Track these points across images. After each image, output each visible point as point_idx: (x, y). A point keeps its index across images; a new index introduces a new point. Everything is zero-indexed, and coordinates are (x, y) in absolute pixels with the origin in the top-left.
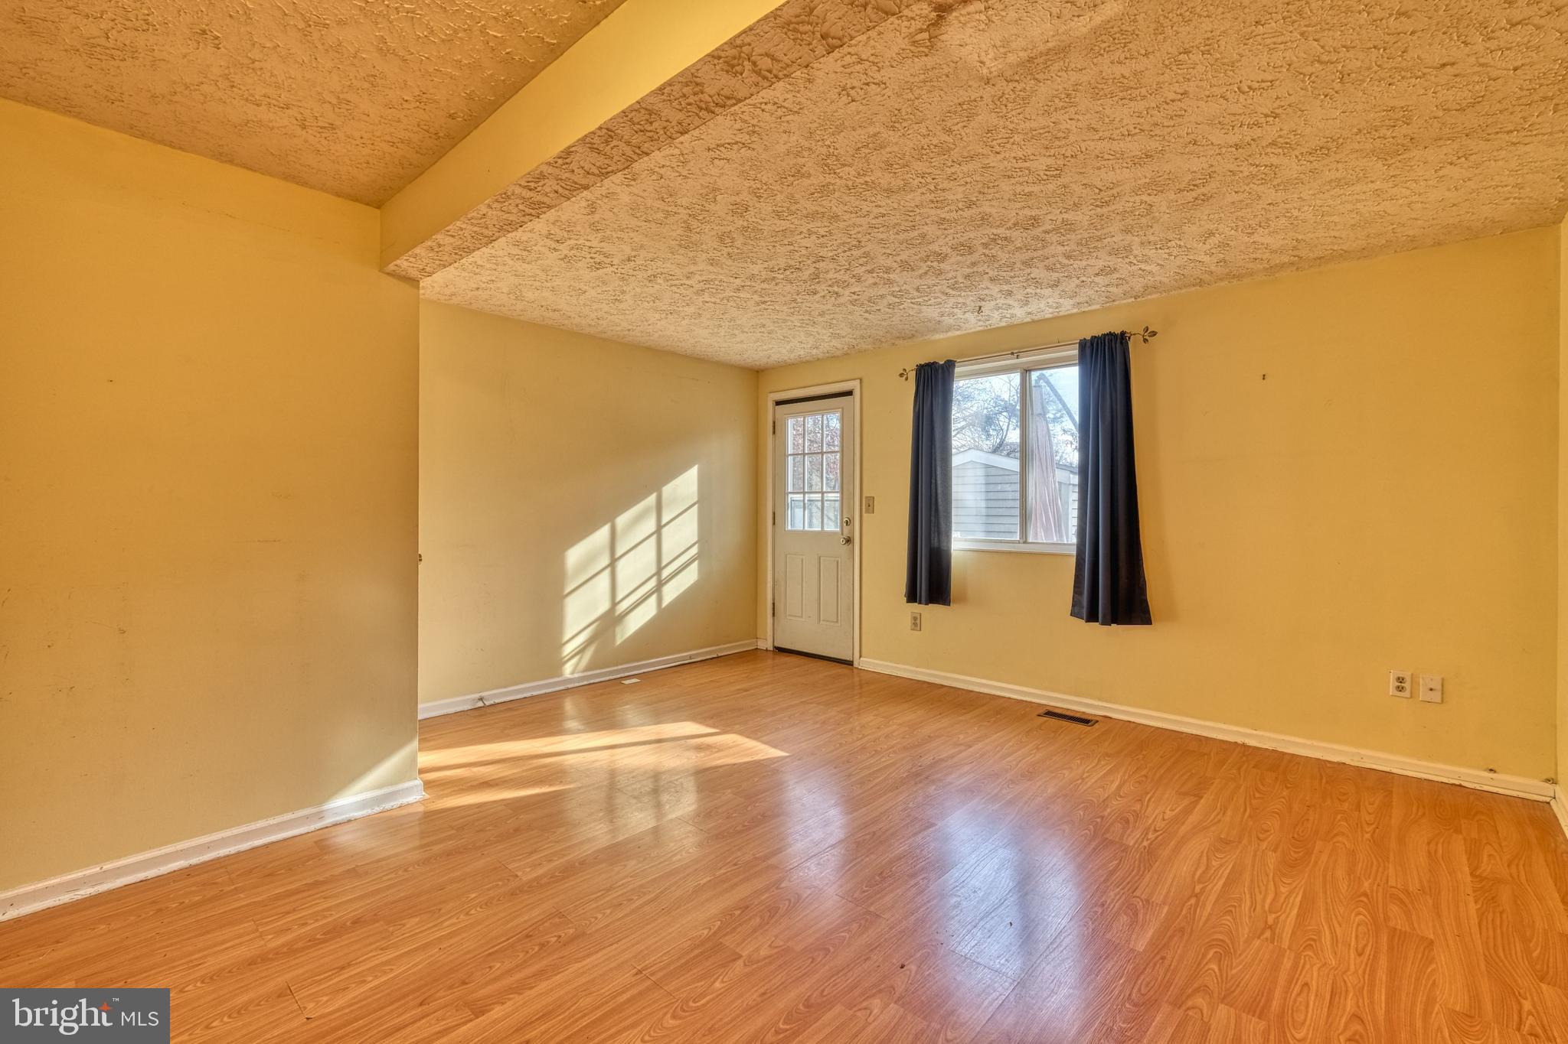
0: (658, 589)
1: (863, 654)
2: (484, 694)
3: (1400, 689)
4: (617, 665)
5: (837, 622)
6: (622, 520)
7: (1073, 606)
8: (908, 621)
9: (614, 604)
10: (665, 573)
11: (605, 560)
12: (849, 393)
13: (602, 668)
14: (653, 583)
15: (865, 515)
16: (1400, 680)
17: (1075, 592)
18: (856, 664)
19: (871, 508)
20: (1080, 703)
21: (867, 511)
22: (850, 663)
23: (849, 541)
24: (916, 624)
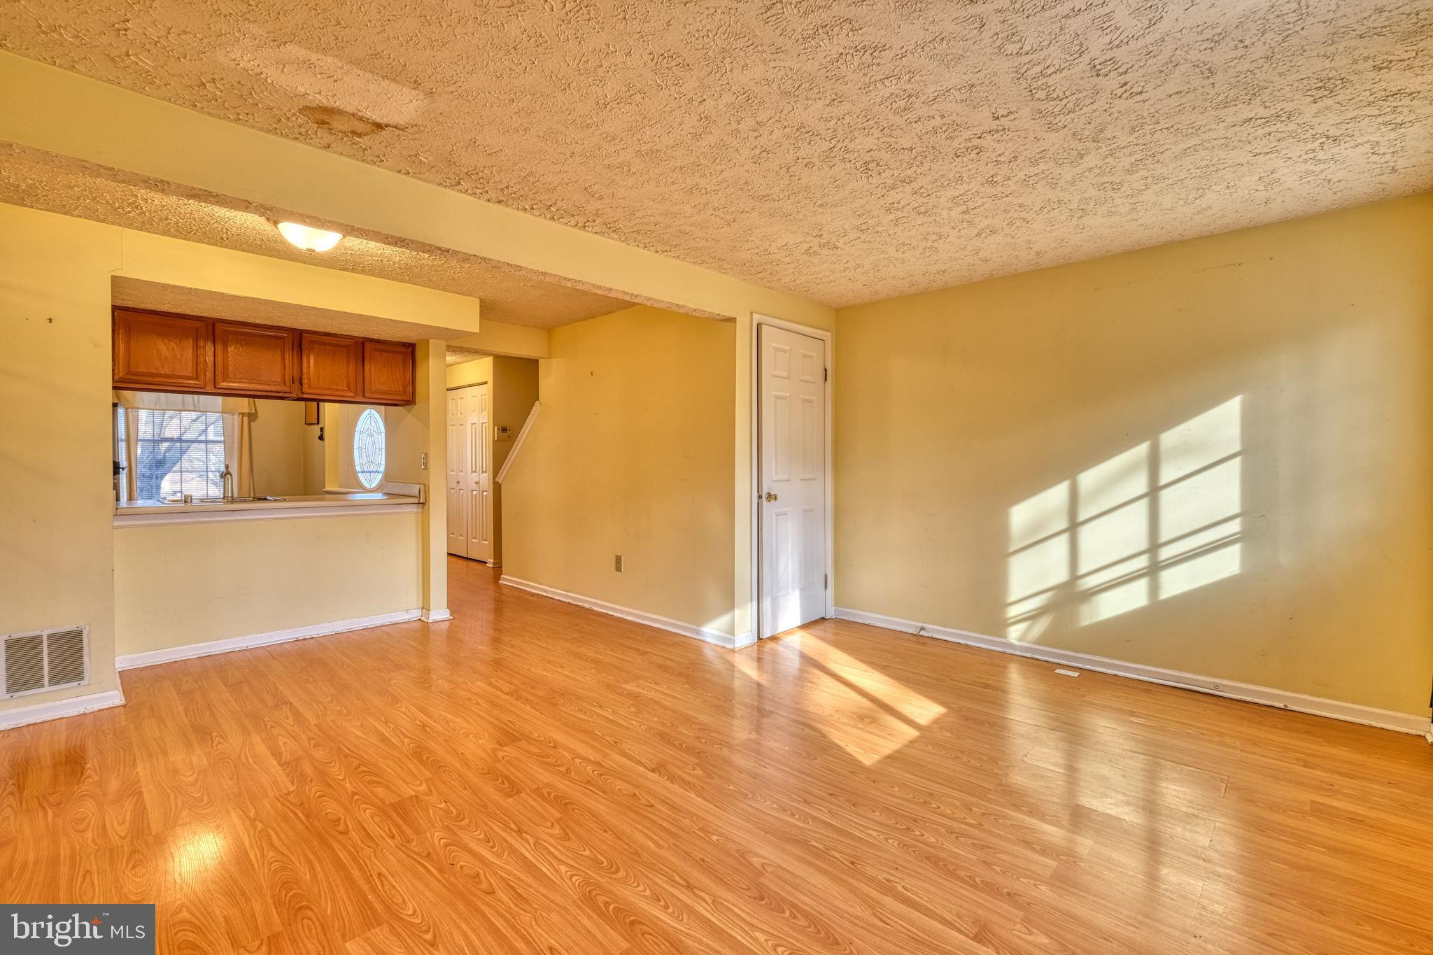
0: (1153, 570)
2: (926, 626)
4: (1077, 652)
6: (1088, 479)
9: (1075, 577)
10: (1165, 553)
11: (1063, 524)
13: (1054, 648)
14: (1142, 562)
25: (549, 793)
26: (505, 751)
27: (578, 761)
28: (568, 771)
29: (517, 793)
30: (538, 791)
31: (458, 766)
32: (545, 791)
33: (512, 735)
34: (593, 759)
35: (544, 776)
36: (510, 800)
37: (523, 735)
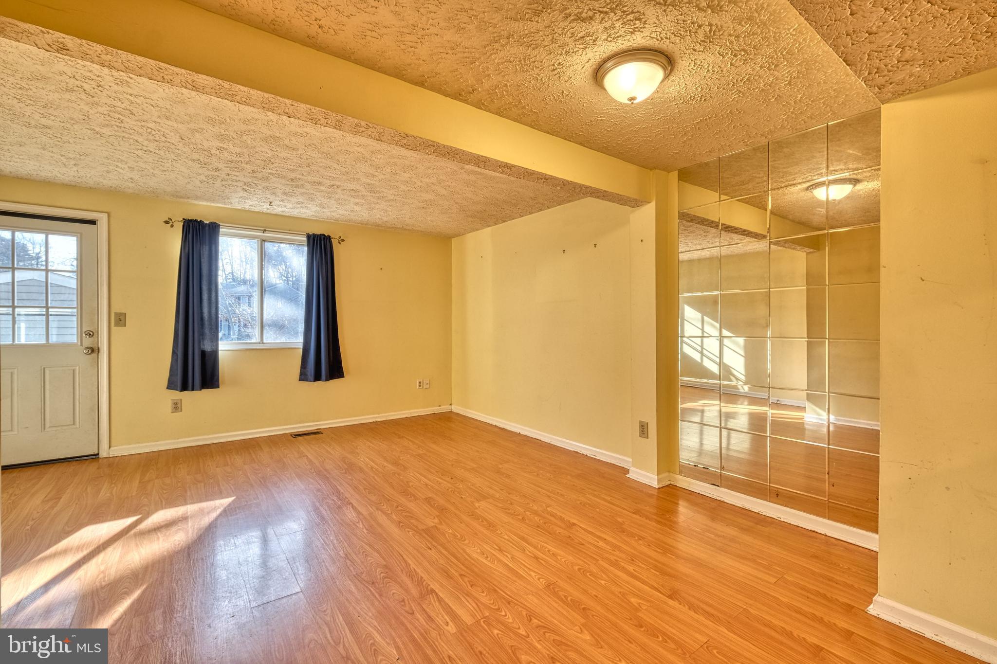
1: (113, 443)
3: (420, 386)
5: (74, 424)
7: (300, 375)
8: (169, 406)
12: (93, 222)
15: (113, 328)
16: (420, 383)
17: (301, 368)
18: (103, 454)
19: (122, 322)
20: (304, 427)
21: (117, 325)
22: (95, 457)
23: (93, 350)
24: (177, 407)
25: (411, 497)
26: (433, 522)
27: (389, 512)
28: (397, 507)
29: (427, 498)
30: (416, 499)
31: (462, 515)
32: (413, 498)
33: (428, 535)
34: (380, 512)
35: (412, 506)
36: (431, 496)
37: (421, 534)
